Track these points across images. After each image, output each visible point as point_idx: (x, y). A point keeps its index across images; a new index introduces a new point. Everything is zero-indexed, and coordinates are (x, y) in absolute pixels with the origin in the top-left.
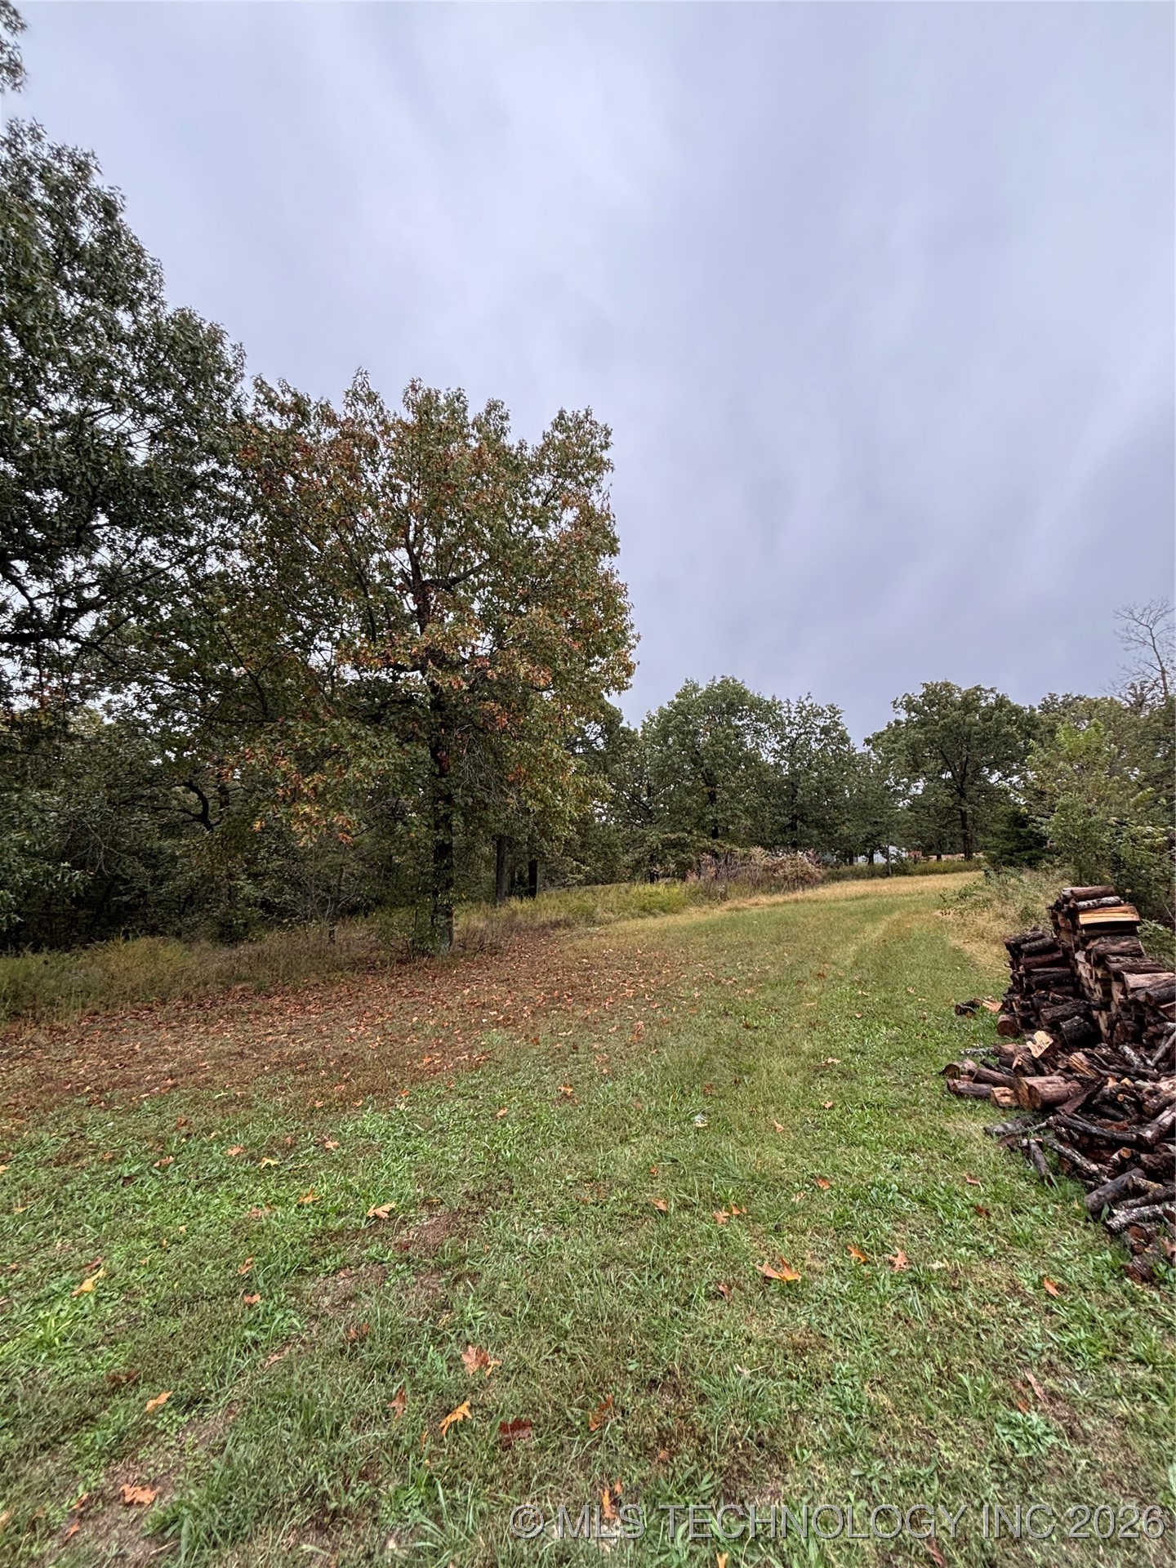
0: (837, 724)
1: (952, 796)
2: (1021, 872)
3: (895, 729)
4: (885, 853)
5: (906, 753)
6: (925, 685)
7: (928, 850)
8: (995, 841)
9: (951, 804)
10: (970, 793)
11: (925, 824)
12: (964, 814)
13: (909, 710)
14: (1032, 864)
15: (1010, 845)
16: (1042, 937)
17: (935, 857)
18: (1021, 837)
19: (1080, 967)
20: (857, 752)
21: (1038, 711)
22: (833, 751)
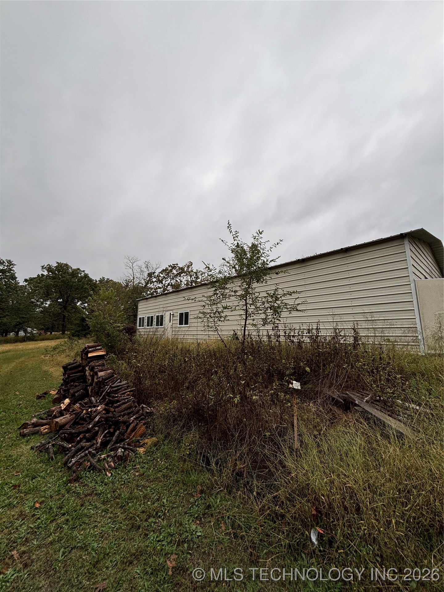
0: (11, 270)
1: (61, 309)
2: (80, 339)
3: (40, 278)
4: (25, 331)
5: (44, 288)
6: (57, 263)
7: (47, 330)
8: (74, 327)
9: (60, 311)
10: (68, 308)
11: (47, 319)
12: (64, 316)
13: (48, 271)
14: (85, 336)
15: (79, 329)
16: (76, 362)
17: (49, 333)
18: (84, 326)
19: (87, 372)
20: (20, 284)
21: (98, 282)
22: (5, 282)
